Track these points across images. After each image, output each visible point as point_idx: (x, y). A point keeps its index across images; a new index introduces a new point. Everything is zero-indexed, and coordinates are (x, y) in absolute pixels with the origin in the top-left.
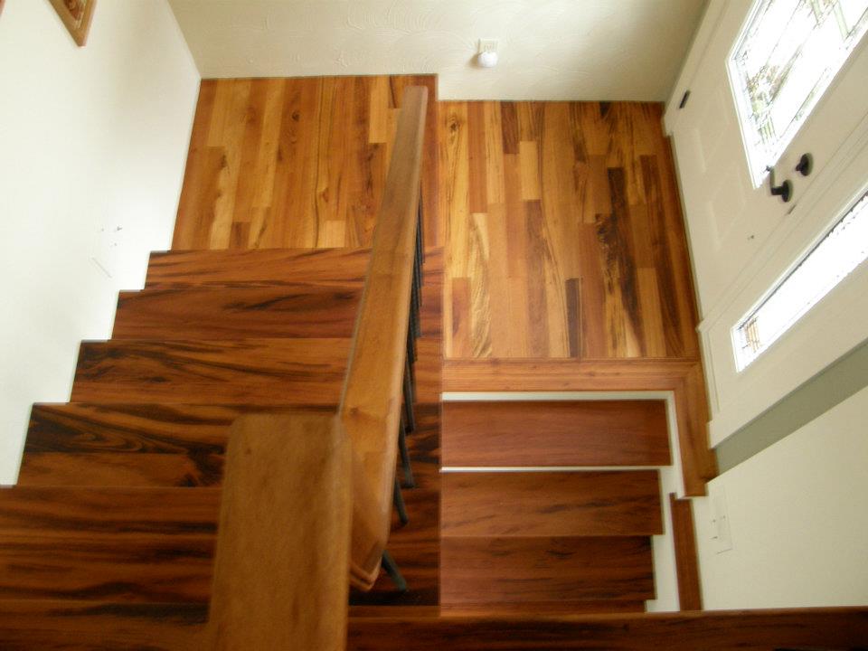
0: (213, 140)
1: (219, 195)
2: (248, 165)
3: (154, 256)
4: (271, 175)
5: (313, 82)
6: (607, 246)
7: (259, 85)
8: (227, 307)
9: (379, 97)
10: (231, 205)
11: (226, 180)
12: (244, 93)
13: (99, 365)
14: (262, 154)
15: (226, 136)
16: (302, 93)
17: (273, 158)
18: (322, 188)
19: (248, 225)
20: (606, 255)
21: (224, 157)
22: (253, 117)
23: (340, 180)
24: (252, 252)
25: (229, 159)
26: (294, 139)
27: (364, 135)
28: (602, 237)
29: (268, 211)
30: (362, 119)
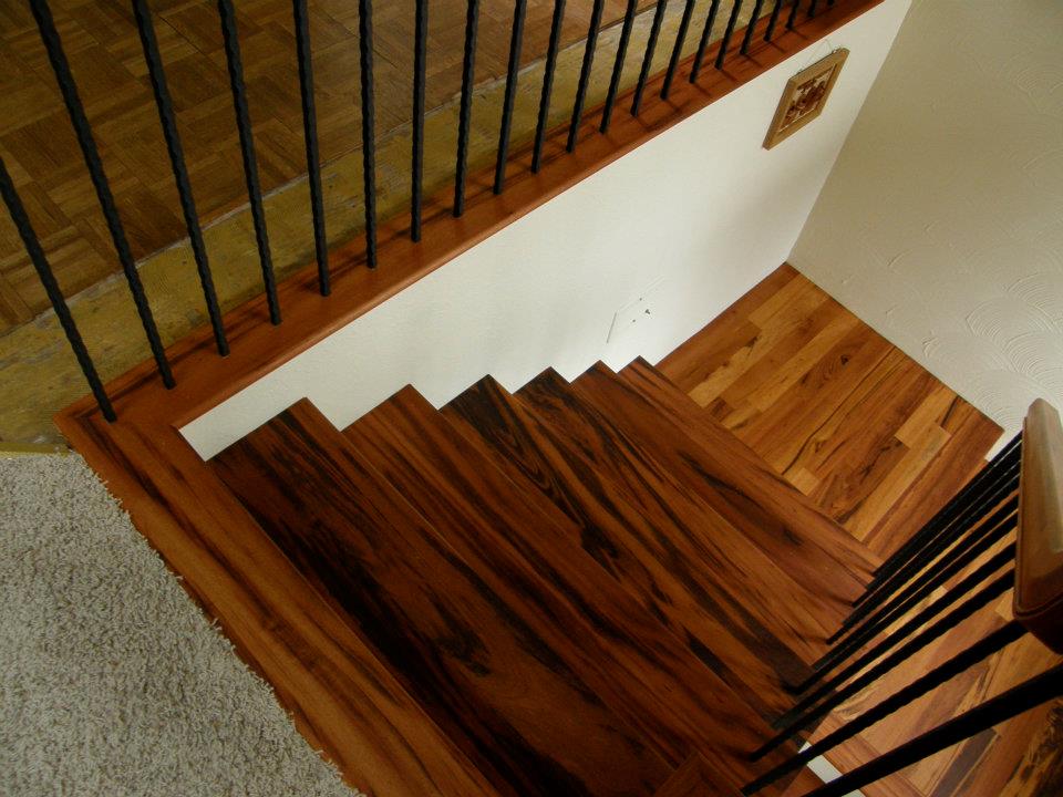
0: (757, 317)
1: (726, 365)
2: (771, 362)
3: (640, 360)
4: (785, 387)
5: (884, 344)
6: (1052, 730)
7: (833, 307)
8: (681, 454)
9: (933, 406)
10: (730, 382)
11: (742, 359)
12: (814, 303)
13: (549, 398)
14: (791, 363)
15: (772, 324)
16: (864, 346)
17: (799, 375)
18: (822, 437)
19: (731, 411)
20: (1045, 738)
21: (755, 339)
22: (807, 329)
23: (843, 443)
24: (725, 431)
25: (757, 344)
26: (827, 375)
27: (895, 426)
28: (1054, 717)
29: (758, 415)
30: (904, 412)
